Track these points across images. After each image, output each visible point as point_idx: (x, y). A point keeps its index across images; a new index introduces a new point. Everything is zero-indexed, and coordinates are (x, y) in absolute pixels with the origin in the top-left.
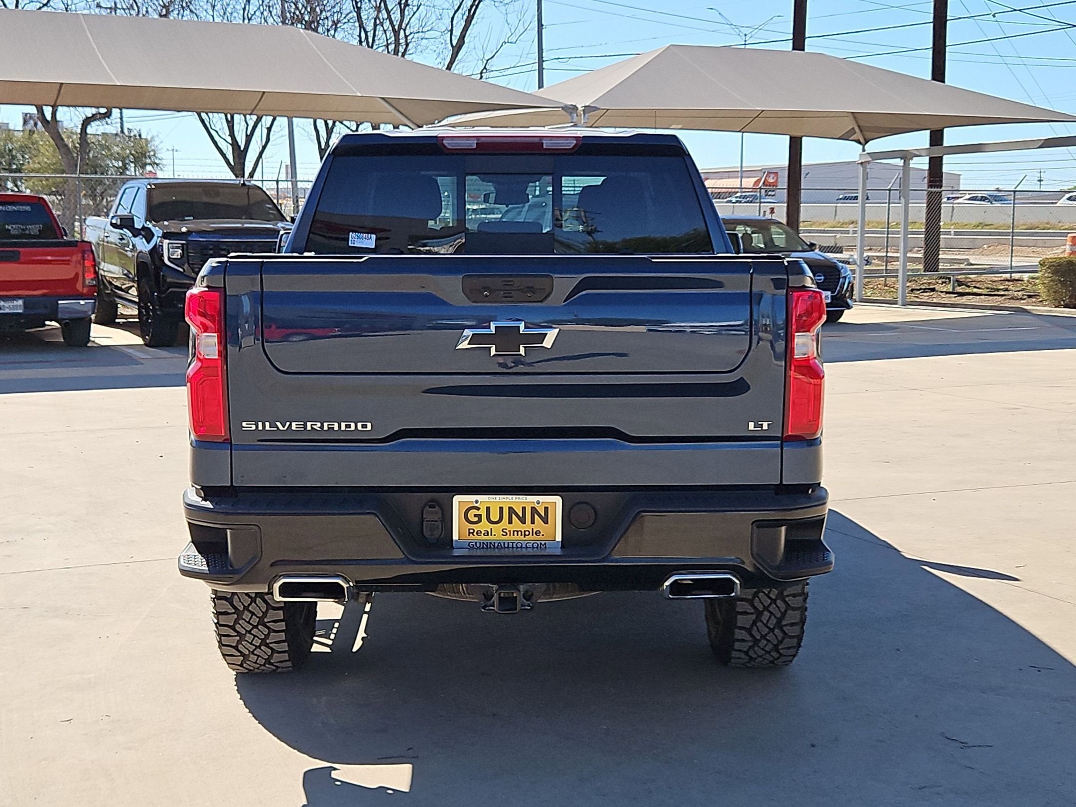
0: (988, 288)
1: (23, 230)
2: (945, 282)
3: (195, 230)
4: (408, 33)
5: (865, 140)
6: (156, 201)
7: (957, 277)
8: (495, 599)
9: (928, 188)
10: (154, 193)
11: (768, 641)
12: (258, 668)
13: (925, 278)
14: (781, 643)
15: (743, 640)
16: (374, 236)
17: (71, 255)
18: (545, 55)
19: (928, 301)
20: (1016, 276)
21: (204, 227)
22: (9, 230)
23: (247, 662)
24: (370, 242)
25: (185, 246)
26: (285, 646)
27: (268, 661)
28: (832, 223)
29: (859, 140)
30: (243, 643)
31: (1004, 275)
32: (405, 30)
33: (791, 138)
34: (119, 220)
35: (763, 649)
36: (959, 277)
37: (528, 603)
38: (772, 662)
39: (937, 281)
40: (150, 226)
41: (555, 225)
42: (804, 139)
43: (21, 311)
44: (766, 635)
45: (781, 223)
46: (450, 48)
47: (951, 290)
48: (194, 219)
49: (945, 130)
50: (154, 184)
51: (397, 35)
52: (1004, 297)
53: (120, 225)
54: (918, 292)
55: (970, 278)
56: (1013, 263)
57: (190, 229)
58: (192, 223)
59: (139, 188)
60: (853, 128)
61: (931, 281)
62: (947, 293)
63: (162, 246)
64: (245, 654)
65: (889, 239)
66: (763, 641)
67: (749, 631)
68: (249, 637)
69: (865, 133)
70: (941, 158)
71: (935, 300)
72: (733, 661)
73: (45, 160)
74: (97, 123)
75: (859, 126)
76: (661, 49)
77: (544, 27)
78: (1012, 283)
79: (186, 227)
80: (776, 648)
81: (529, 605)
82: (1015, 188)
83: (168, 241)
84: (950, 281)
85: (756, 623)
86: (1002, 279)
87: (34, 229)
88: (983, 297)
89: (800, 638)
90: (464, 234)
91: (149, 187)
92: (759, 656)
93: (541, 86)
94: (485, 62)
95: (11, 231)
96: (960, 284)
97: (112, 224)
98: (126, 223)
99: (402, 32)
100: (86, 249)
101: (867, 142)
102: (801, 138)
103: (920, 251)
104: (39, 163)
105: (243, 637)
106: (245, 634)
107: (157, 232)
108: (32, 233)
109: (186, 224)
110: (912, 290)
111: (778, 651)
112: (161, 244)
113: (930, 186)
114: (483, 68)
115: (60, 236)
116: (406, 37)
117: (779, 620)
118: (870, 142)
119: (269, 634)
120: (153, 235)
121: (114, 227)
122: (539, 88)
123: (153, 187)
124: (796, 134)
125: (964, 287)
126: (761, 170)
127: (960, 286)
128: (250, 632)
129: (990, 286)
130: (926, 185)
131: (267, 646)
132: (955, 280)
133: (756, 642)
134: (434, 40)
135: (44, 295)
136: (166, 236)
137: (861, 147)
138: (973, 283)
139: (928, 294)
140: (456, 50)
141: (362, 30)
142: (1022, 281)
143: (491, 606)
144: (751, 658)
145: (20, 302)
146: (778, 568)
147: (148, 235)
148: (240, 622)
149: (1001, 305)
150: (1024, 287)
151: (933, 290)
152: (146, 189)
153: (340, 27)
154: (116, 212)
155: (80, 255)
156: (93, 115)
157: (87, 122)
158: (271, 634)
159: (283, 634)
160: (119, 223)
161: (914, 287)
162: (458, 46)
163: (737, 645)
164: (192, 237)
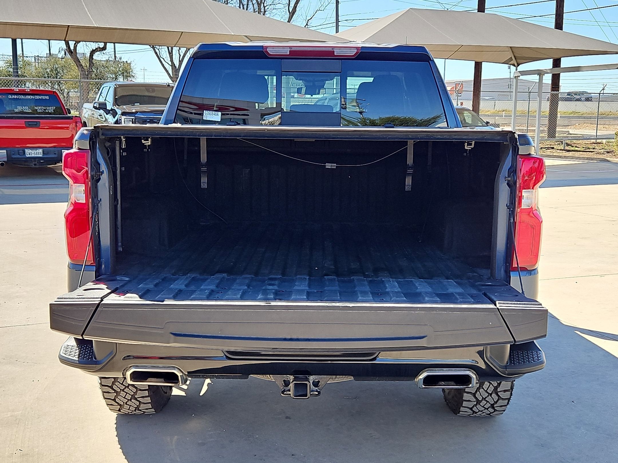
0: (583, 148)
1: (44, 110)
2: (559, 144)
3: (139, 111)
4: (265, 5)
5: (518, 64)
6: (119, 95)
7: (566, 141)
8: (292, 386)
9: (551, 91)
10: (118, 90)
11: (487, 401)
12: (131, 412)
13: (548, 142)
14: (496, 403)
15: (469, 401)
16: (220, 113)
17: (70, 124)
18: (340, 19)
19: (550, 154)
20: (599, 141)
21: (144, 109)
22: (37, 110)
23: (123, 409)
24: (217, 117)
25: (134, 120)
26: (149, 400)
27: (137, 408)
28: (492, 111)
29: (514, 64)
30: (118, 397)
31: (592, 140)
32: (264, 4)
33: (475, 62)
34: (98, 105)
35: (483, 407)
36: (567, 141)
37: (317, 388)
38: (489, 414)
39: (555, 143)
40: (115, 108)
41: (342, 108)
42: (483, 63)
43: (41, 156)
44: (486, 397)
45: (470, 110)
46: (288, 13)
47: (563, 149)
48: (140, 104)
49: (562, 59)
50: (118, 85)
51: (260, 6)
52: (593, 153)
53: (99, 107)
54: (545, 150)
55: (573, 142)
56: (597, 133)
57: (137, 111)
58: (139, 107)
59: (110, 87)
60: (511, 57)
61: (552, 143)
62: (560, 150)
63: (121, 120)
64: (121, 405)
65: (529, 120)
66: (483, 401)
67: (474, 395)
68: (123, 394)
69: (517, 60)
70: (559, 74)
71: (554, 154)
72: (461, 413)
73: (74, 73)
74: (98, 53)
75: (515, 56)
76: (404, 11)
77: (339, 3)
78: (597, 145)
79: (135, 109)
80: (492, 406)
81: (317, 391)
82: (600, 92)
83: (125, 117)
84: (562, 143)
85: (480, 389)
86: (591, 142)
87: (51, 109)
88: (581, 153)
89: (509, 399)
90: (280, 112)
91: (115, 86)
92: (479, 411)
93: (337, 31)
94: (307, 21)
95: (38, 111)
96: (568, 145)
97: (94, 107)
98: (102, 106)
99: (262, 5)
100: (78, 121)
101: (518, 65)
102: (481, 63)
103: (546, 126)
104: (71, 75)
105: (118, 393)
106: (120, 392)
107: (119, 112)
108: (50, 112)
109: (135, 107)
110: (541, 148)
111: (493, 408)
112: (120, 118)
113: (552, 90)
114: (306, 24)
115: (65, 114)
116: (264, 7)
117: (496, 388)
118: (521, 65)
119: (136, 391)
120: (117, 114)
121: (95, 109)
122: (336, 33)
123: (118, 86)
124: (479, 60)
125: (570, 146)
126: (454, 82)
127: (567, 146)
128: (123, 390)
129: (584, 146)
130: (550, 90)
131: (136, 399)
132: (565, 143)
133: (478, 402)
134: (280, 10)
135: (54, 147)
136: (123, 114)
137: (515, 68)
138: (575, 144)
139: (550, 150)
140: (291, 14)
141: (241, 4)
142: (602, 143)
143: (288, 391)
144: (474, 412)
145: (41, 151)
146: (506, 367)
147: (114, 114)
148: (116, 383)
149: (592, 157)
150: (603, 147)
151: (553, 148)
152: (114, 88)
153: (229, 2)
154: (98, 100)
155: (74, 124)
156: (96, 49)
157: (93, 52)
158: (138, 392)
159: (147, 391)
160: (98, 107)
161: (542, 146)
162: (292, 12)
163: (465, 404)
164: (137, 115)
